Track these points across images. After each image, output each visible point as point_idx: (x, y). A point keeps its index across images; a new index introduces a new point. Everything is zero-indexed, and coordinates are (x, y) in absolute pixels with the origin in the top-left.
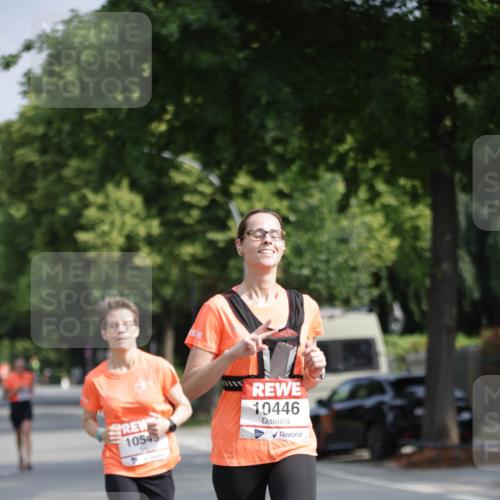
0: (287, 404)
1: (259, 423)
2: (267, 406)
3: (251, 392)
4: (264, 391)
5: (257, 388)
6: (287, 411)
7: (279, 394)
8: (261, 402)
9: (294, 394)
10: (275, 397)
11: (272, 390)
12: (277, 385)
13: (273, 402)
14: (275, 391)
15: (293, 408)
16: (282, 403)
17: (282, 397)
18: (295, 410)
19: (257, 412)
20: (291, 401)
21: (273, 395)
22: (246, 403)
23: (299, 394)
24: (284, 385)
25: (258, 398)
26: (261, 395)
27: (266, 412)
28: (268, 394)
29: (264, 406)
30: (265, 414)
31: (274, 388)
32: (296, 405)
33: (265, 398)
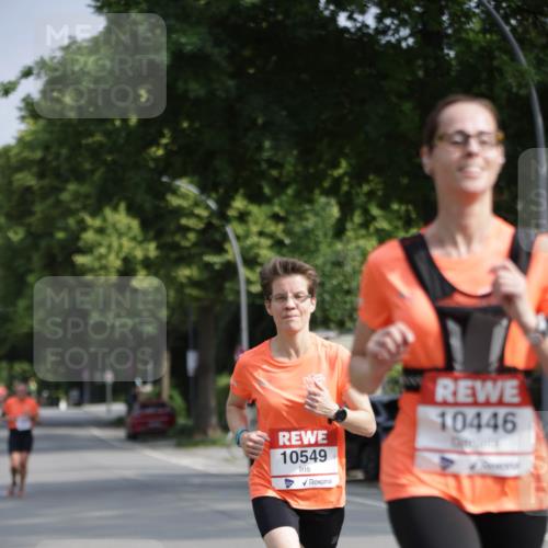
0: (495, 415)
1: (447, 445)
2: (460, 418)
3: (433, 393)
4: (455, 394)
5: (444, 388)
6: (496, 427)
7: (481, 398)
8: (450, 412)
9: (508, 398)
10: (475, 404)
11: (469, 392)
12: (478, 384)
13: (471, 412)
14: (474, 395)
15: (505, 422)
16: (487, 414)
17: (487, 404)
18: (509, 426)
19: (444, 426)
20: (502, 411)
21: (470, 400)
22: (428, 413)
23: (516, 400)
24: (489, 384)
25: (445, 403)
26: (450, 399)
27: (459, 425)
28: (461, 398)
29: (455, 418)
30: (455, 430)
31: (473, 389)
32: (510, 418)
33: (456, 404)
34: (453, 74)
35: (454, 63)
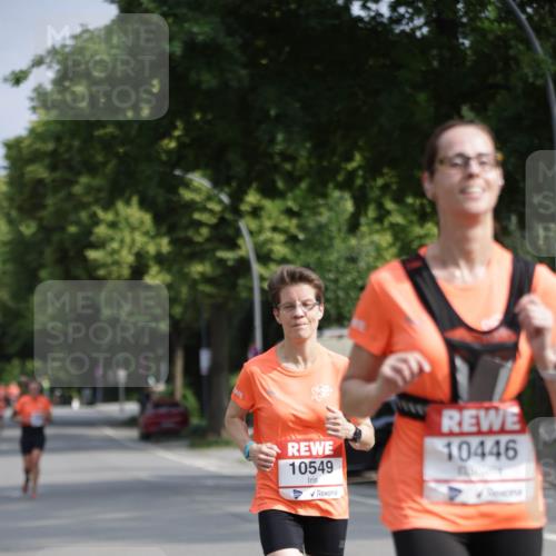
0: (498, 443)
1: (453, 476)
2: (465, 447)
3: (439, 425)
4: (460, 424)
5: (449, 420)
6: (498, 454)
7: (485, 427)
8: (456, 442)
9: (509, 426)
10: (479, 433)
11: (474, 421)
12: (482, 413)
13: (475, 441)
14: (478, 424)
15: (507, 449)
16: (490, 442)
17: (491, 432)
18: (511, 453)
19: (450, 457)
20: (504, 439)
21: (474, 429)
22: (435, 444)
23: (517, 427)
24: (492, 414)
25: (451, 434)
26: (456, 429)
27: (465, 455)
28: (467, 428)
29: (460, 448)
30: (462, 459)
31: (477, 418)
32: (511, 445)
33: (462, 434)
34: (468, 64)
35: (469, 52)
